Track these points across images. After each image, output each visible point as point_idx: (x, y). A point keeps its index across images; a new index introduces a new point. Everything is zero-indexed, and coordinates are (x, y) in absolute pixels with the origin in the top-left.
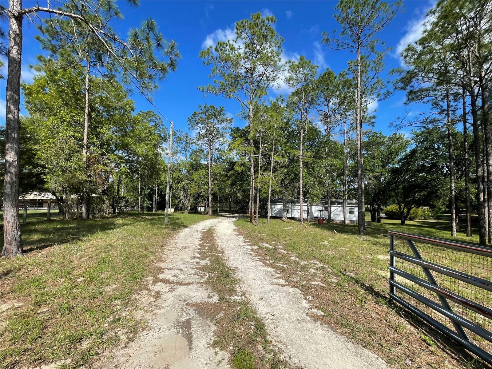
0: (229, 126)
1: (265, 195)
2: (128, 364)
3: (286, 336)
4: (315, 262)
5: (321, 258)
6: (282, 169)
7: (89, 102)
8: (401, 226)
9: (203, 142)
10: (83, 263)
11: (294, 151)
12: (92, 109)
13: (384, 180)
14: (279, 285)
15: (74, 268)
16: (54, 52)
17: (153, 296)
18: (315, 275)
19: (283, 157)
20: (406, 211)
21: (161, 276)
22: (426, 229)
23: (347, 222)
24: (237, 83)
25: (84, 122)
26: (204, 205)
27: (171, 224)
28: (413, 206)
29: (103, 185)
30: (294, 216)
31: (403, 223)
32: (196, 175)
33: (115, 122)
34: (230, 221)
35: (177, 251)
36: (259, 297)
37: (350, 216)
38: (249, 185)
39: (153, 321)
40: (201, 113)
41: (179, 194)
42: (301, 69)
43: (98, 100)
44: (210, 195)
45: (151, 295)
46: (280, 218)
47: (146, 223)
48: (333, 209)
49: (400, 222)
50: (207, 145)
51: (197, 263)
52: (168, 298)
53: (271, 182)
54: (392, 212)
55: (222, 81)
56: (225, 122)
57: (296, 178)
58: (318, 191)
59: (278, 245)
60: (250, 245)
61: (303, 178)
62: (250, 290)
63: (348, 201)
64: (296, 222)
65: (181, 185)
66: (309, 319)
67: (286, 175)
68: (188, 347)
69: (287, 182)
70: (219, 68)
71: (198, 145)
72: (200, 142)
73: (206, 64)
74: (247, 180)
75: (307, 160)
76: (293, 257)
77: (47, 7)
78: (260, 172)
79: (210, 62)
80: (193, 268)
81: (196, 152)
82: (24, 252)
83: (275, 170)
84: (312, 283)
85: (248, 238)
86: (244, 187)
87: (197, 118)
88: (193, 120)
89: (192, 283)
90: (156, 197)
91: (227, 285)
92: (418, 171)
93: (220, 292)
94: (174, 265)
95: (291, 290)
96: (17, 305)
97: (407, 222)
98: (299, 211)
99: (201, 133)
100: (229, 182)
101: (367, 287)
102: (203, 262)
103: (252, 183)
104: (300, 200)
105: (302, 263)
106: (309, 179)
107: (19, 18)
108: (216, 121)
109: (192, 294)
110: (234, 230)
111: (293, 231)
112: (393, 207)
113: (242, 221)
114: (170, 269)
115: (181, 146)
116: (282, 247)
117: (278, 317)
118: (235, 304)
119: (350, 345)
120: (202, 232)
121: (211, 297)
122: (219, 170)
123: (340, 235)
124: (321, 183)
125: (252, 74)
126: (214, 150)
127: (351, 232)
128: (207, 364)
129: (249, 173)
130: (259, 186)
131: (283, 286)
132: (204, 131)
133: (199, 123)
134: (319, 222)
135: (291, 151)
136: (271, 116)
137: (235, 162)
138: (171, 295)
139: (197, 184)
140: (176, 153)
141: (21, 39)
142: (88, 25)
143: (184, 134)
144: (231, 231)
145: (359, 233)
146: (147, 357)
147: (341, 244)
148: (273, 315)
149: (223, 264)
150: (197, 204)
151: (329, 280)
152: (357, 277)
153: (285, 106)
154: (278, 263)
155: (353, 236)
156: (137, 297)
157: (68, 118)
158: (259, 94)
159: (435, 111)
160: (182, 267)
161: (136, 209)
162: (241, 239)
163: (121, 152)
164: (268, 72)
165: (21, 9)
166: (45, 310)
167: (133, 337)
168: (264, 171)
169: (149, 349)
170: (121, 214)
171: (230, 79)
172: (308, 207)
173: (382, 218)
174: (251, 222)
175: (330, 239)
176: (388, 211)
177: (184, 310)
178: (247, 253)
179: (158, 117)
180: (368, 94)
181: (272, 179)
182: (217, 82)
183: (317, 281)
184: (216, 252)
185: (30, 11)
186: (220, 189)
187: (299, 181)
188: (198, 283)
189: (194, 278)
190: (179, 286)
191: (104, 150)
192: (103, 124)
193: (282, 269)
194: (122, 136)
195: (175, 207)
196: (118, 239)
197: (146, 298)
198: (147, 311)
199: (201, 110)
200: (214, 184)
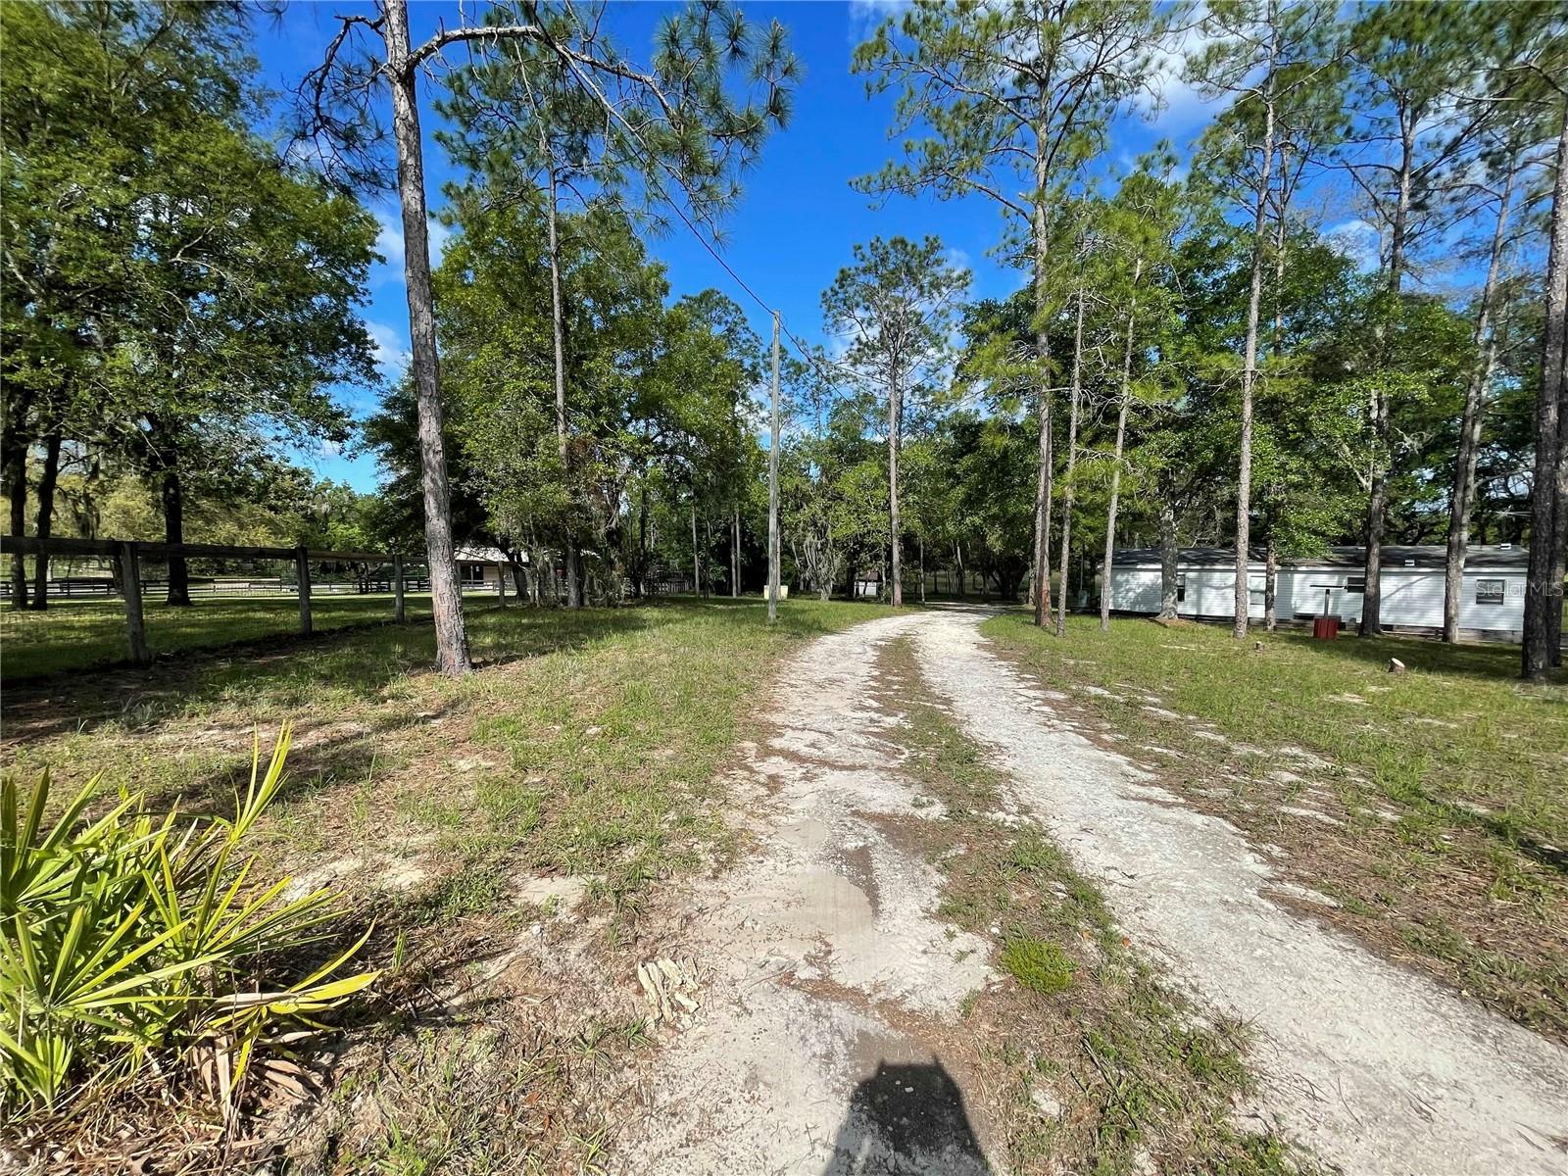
0: (956, 300)
1: (1091, 537)
2: (726, 912)
3: (1179, 937)
4: (1297, 751)
5: (1323, 743)
6: (1160, 434)
7: (560, 289)
9: (871, 369)
10: (592, 697)
11: (1214, 358)
12: (568, 310)
14: (1150, 801)
15: (576, 705)
16: (474, 164)
17: (763, 785)
18: (1296, 788)
19: (1167, 384)
21: (777, 743)
23: (1458, 637)
24: (987, 134)
25: (553, 347)
26: (875, 575)
27: (785, 623)
29: (609, 518)
30: (1208, 610)
32: (850, 480)
33: (622, 338)
34: (964, 621)
35: (811, 688)
36: (1077, 825)
37: (1476, 614)
38: (1032, 499)
39: (770, 837)
40: (864, 271)
41: (799, 544)
43: (580, 279)
44: (895, 541)
45: (758, 782)
46: (1149, 616)
47: (719, 620)
48: (1388, 585)
50: (884, 377)
51: (872, 721)
52: (803, 796)
53: (1117, 480)
55: (933, 138)
56: (944, 289)
57: (1226, 464)
58: (1323, 511)
59: (1142, 694)
60: (1039, 688)
62: (1047, 803)
63: (1474, 550)
64: (1216, 632)
65: (806, 512)
66: (1271, 907)
67: (1178, 455)
68: (870, 908)
69: (1180, 481)
70: (920, 90)
71: (856, 380)
72: (861, 369)
73: (874, 88)
74: (1024, 483)
75: (1271, 388)
76: (1207, 730)
77: (458, 27)
78: (1074, 447)
79: (888, 80)
80: (861, 732)
81: (848, 404)
82: (474, 666)
83: (1133, 441)
84: (1287, 809)
85: (1033, 669)
86: (1012, 510)
87: (851, 290)
88: (839, 299)
89: (864, 767)
90: (736, 556)
91: (971, 781)
93: (948, 797)
94: (807, 720)
95: (1199, 820)
96: (484, 764)
98: (1231, 593)
99: (864, 340)
100: (959, 492)
101: (1552, 854)
102: (890, 721)
103: (1042, 490)
104: (1236, 552)
105: (1242, 750)
106: (1282, 465)
107: (407, 80)
108: (914, 292)
109: (865, 792)
110: (980, 646)
111: (1204, 657)
113: (1006, 622)
114: (797, 729)
115: (801, 392)
116: (1156, 700)
117: (1149, 884)
118: (998, 831)
119: (1449, 1005)
120: (875, 647)
121: (922, 806)
122: (926, 459)
123: (1417, 677)
124: (1340, 480)
125: (1043, 83)
126: (907, 394)
128: (925, 952)
129: (1030, 459)
130: (1070, 496)
131: (1165, 805)
132: (874, 332)
133: (857, 305)
134: (1321, 632)
135: (1205, 361)
136: (1124, 231)
137: (981, 425)
138: (806, 787)
139: (853, 508)
140: (787, 414)
141: (418, 135)
142: (554, 47)
143: (810, 346)
144: (971, 649)
145: (1525, 675)
146: (768, 907)
147: (1421, 707)
148: (1132, 877)
149: (952, 730)
150: (852, 571)
151: (1363, 811)
152: (1498, 817)
153: (1185, 184)
154: (1143, 743)
156: (725, 782)
157: (517, 342)
158: (1072, 155)
160: (828, 727)
161: (687, 588)
162: (1005, 671)
163: (642, 423)
164: (1112, 55)
165: (409, 52)
166: (536, 780)
167: (729, 860)
168: (1090, 443)
169: (770, 893)
170: (653, 600)
171: (961, 124)
172: (1269, 576)
174: (1038, 623)
175: (1372, 688)
177: (850, 825)
178: (1030, 710)
179: (731, 308)
181: (1124, 473)
182: (916, 145)
183: (1306, 807)
184: (925, 698)
185: (429, 50)
186: (927, 522)
187: (1237, 478)
188: (880, 769)
189: (867, 756)
190: (826, 769)
191: (603, 421)
192: (596, 348)
193: (1162, 763)
194: (645, 375)
195: (790, 581)
196: (660, 651)
197: (748, 787)
198: (752, 814)
199: (863, 259)
200: (907, 505)
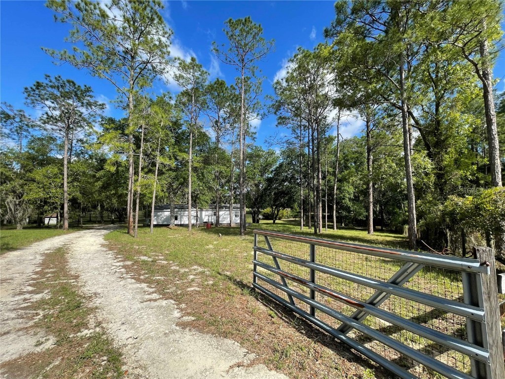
4: (195, 267)
5: (202, 263)
6: (169, 172)
8: (273, 225)
11: (183, 154)
13: (262, 187)
14: (151, 300)
18: (193, 280)
19: (170, 159)
20: (276, 212)
22: (287, 225)
23: (232, 225)
24: (112, 62)
26: (55, 215)
28: (280, 208)
31: (274, 222)
34: (99, 234)
36: (120, 322)
37: (235, 219)
38: (127, 189)
40: (51, 87)
42: (191, 71)
44: (66, 202)
46: (167, 226)
48: (221, 213)
49: (272, 221)
50: (62, 132)
51: (25, 300)
53: (155, 186)
54: (268, 213)
55: (87, 52)
56: (93, 107)
59: (158, 256)
60: (122, 261)
61: (192, 183)
62: (110, 317)
63: (235, 205)
65: (8, 186)
66: (178, 328)
70: (82, 32)
71: (45, 130)
72: (49, 126)
75: (196, 165)
76: (174, 266)
78: (140, 174)
79: (66, 20)
80: (14, 310)
84: (189, 289)
85: (121, 253)
86: (120, 192)
87: (43, 92)
88: (36, 93)
91: (75, 319)
92: (284, 181)
93: (59, 333)
95: (164, 303)
97: (277, 221)
99: (51, 115)
100: (99, 184)
101: (238, 283)
102: (37, 297)
103: (130, 186)
104: (188, 205)
105: (182, 271)
106: (199, 184)
110: (103, 245)
111: (179, 239)
112: (268, 210)
116: (162, 257)
117: (142, 338)
118: (82, 341)
120: (43, 254)
122: (82, 169)
123: (224, 238)
124: (210, 188)
125: (133, 57)
127: (234, 234)
130: (139, 190)
131: (155, 300)
133: (47, 99)
134: (208, 227)
135: (180, 154)
136: (156, 112)
144: (97, 248)
145: (240, 234)
147: (223, 246)
149: (73, 293)
150: (41, 214)
151: (206, 283)
152: (231, 275)
154: (154, 276)
155: (236, 237)
158: (141, 83)
159: (294, 136)
162: (110, 256)
168: (147, 173)
171: (100, 54)
172: (197, 212)
173: (260, 219)
174: (128, 233)
175: (215, 243)
176: (264, 213)
178: (116, 272)
180: (251, 111)
182: (79, 50)
183: (193, 286)
184: (64, 278)
187: (188, 187)
188: (19, 330)
193: (158, 282)
199: (51, 82)
200: (73, 186)
